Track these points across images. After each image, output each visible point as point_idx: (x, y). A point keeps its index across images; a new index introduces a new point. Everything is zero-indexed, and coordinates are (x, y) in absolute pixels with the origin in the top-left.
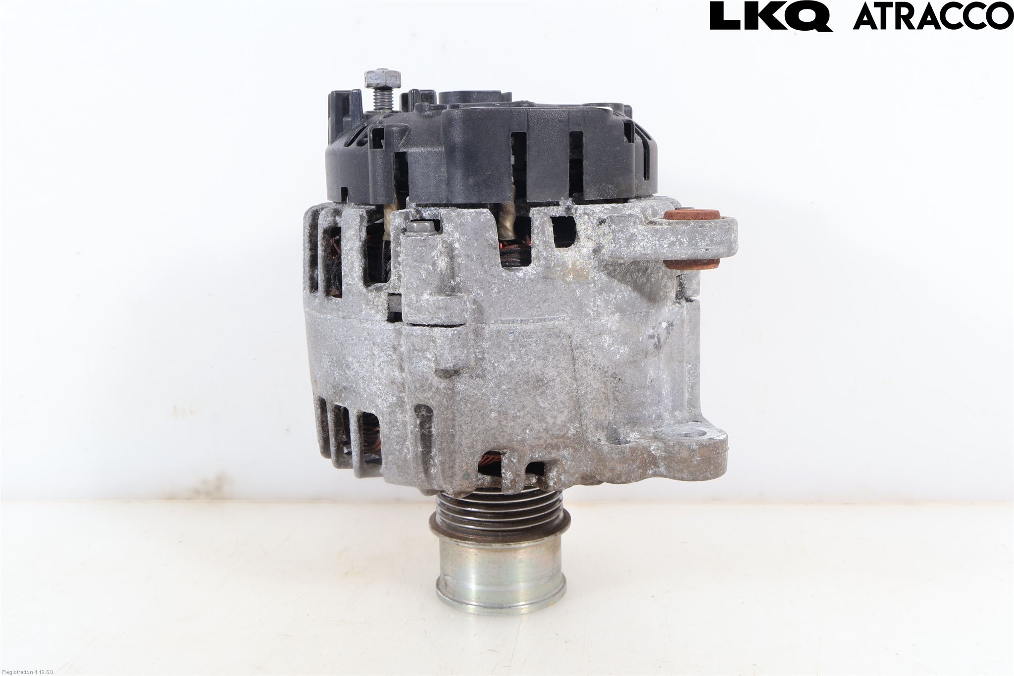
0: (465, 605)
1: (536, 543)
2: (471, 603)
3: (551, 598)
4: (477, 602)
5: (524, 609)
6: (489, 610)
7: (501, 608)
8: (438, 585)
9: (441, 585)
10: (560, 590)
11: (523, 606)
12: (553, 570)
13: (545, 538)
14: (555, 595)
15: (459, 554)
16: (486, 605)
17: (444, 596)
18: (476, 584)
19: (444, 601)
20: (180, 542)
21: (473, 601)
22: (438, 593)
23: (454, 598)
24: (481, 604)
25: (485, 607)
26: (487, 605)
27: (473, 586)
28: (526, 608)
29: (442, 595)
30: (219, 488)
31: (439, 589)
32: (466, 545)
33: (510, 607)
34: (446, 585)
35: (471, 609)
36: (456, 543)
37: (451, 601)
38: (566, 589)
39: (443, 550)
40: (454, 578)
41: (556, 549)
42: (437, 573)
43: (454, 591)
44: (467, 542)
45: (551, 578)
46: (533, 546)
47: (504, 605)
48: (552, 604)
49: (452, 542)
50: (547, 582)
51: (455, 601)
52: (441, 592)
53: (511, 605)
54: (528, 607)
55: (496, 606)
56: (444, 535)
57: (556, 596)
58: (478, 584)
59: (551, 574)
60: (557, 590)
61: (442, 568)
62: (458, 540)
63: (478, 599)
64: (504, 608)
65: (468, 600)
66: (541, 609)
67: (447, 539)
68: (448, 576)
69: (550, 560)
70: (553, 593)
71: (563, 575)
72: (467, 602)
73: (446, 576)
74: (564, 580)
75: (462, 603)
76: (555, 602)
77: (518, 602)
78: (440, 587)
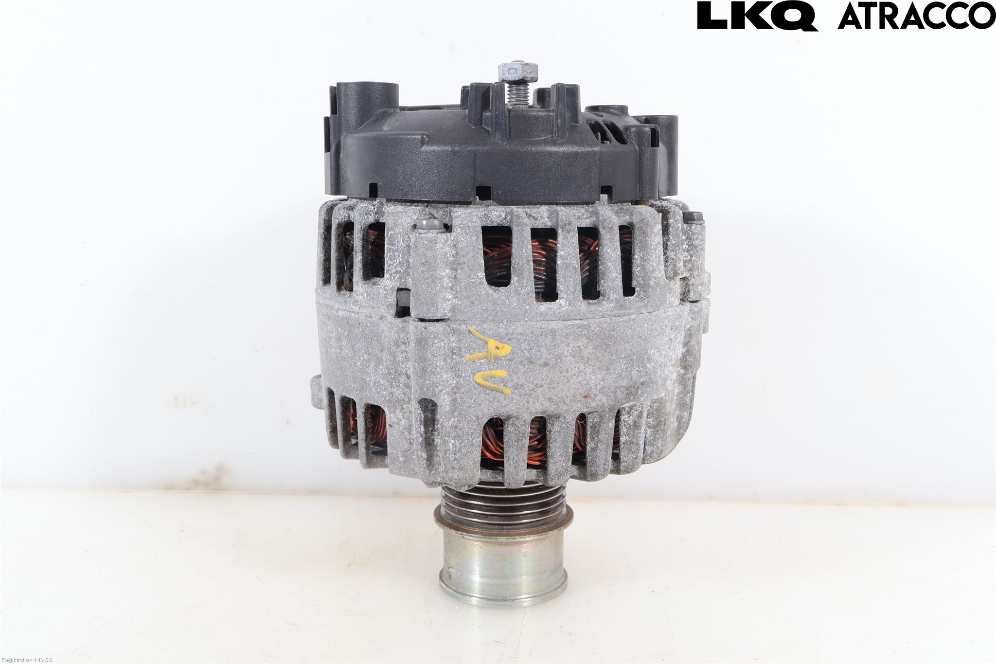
0: (469, 597)
1: (541, 537)
2: (475, 595)
3: (554, 592)
4: (481, 594)
5: (527, 602)
6: (493, 603)
7: (505, 601)
8: (441, 577)
9: (444, 577)
10: (562, 584)
11: (525, 599)
12: (556, 563)
13: (549, 532)
14: (556, 589)
15: (464, 546)
16: (489, 598)
17: (448, 588)
18: (481, 577)
19: (447, 593)
20: (182, 531)
21: (477, 593)
22: (441, 586)
23: (459, 590)
24: (486, 597)
25: (489, 600)
26: (491, 597)
27: (476, 578)
28: (529, 601)
29: (445, 587)
30: (218, 478)
31: (442, 581)
32: (472, 538)
33: (513, 600)
34: (450, 577)
35: (474, 601)
36: (462, 536)
37: (455, 593)
38: (567, 583)
39: (447, 544)
40: (458, 571)
41: (558, 544)
42: (441, 564)
43: (458, 584)
44: (473, 535)
45: (554, 572)
46: (537, 540)
47: (508, 598)
48: (554, 597)
49: (458, 535)
50: (550, 576)
51: (459, 593)
52: (445, 584)
53: (515, 598)
54: (531, 600)
55: (500, 598)
56: (450, 528)
57: (559, 589)
58: (482, 576)
59: (553, 567)
60: (559, 584)
61: (445, 560)
62: (464, 533)
63: (482, 591)
64: (507, 600)
65: (472, 592)
66: (544, 602)
67: (453, 532)
68: (452, 568)
69: (554, 554)
70: (555, 587)
71: (564, 569)
72: (471, 594)
73: (450, 569)
74: (566, 575)
75: (466, 595)
76: (557, 596)
77: (521, 595)
78: (444, 578)
